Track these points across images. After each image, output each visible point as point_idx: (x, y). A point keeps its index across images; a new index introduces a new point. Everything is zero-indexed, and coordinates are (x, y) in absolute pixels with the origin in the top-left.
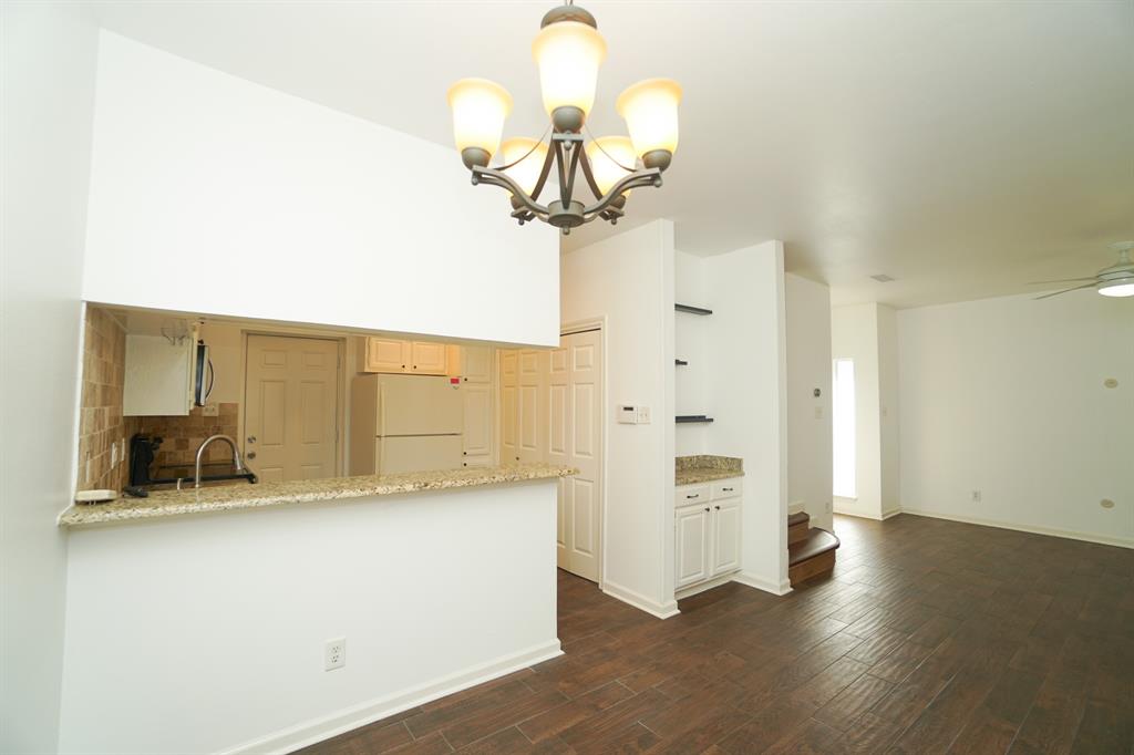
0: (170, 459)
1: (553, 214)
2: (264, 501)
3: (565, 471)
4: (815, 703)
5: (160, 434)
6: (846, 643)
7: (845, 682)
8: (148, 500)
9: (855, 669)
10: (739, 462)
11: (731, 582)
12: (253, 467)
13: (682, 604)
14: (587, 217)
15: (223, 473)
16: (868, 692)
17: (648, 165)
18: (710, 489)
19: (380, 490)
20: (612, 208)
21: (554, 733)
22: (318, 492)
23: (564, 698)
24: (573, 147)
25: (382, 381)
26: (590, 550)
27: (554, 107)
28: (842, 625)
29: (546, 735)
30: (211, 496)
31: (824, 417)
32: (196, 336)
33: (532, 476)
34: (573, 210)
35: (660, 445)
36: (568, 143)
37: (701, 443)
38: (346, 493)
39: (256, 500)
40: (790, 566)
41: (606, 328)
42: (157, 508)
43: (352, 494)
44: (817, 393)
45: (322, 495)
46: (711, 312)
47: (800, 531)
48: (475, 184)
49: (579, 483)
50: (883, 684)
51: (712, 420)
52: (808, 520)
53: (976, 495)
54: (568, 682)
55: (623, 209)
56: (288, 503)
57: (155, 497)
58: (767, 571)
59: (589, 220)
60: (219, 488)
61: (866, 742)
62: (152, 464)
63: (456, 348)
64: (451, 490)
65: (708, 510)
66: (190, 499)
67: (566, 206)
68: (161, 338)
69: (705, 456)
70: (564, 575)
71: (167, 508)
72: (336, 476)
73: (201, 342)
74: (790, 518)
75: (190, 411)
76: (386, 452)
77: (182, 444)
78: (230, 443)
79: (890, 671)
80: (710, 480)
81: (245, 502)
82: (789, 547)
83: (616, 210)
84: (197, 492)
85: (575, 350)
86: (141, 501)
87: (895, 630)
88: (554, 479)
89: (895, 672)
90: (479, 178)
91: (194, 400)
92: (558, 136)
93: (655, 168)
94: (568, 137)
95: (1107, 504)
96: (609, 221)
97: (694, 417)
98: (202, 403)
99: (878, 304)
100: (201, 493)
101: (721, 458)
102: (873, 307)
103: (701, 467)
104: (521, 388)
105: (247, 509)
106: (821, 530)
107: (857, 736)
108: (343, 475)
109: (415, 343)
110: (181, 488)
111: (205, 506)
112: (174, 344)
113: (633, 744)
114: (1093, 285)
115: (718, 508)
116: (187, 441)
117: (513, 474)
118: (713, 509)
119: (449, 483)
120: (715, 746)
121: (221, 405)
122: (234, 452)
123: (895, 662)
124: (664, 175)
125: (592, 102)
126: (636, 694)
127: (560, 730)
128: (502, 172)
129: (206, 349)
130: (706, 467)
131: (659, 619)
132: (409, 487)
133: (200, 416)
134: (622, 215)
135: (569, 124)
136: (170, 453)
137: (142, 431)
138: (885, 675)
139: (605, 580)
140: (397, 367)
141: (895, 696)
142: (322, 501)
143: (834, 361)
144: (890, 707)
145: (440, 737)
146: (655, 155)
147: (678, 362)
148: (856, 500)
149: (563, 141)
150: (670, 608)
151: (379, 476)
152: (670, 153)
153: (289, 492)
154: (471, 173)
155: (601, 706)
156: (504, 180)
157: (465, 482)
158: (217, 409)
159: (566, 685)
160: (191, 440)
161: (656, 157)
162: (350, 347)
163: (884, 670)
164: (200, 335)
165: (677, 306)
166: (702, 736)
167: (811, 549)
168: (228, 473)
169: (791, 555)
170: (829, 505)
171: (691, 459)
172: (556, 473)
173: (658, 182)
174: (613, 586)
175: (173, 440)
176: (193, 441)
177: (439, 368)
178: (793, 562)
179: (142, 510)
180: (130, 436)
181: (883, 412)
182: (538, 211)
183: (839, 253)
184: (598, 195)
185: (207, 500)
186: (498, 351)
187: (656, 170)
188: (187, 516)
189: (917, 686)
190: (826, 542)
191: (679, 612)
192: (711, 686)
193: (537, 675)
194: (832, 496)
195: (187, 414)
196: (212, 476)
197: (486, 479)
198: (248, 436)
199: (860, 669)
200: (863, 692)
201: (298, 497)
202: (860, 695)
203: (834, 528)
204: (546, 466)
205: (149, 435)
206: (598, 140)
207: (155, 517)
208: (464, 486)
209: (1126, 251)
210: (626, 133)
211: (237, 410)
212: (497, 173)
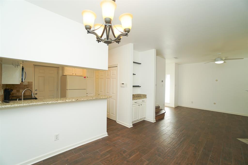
0: (15, 95)
1: (105, 41)
2: (39, 103)
3: (109, 97)
4: (159, 143)
5: (12, 89)
6: (166, 131)
7: (165, 139)
8: (9, 103)
9: (167, 136)
10: (146, 95)
11: (144, 120)
12: (36, 96)
13: (133, 125)
14: (112, 42)
15: (29, 97)
16: (169, 140)
17: (125, 31)
18: (139, 101)
19: (67, 101)
20: (118, 40)
21: (106, 151)
22: (52, 101)
23: (108, 144)
24: (109, 27)
25: (68, 77)
26: (114, 114)
27: (105, 18)
28: (165, 128)
29: (104, 152)
30: (26, 102)
31: (163, 86)
32: (21, 65)
33: (101, 98)
34: (109, 40)
35: (130, 91)
36: (108, 26)
37: (138, 91)
38: (59, 101)
39: (37, 103)
40: (156, 117)
41: (118, 66)
42: (12, 105)
43: (61, 101)
44: (162, 81)
45: (53, 102)
46: (141, 64)
47: (158, 110)
48: (88, 33)
49: (112, 100)
50: (172, 139)
51: (140, 87)
52: (160, 107)
53: (192, 102)
54: (109, 141)
55: (121, 41)
56: (45, 103)
57: (11, 102)
58: (151, 118)
59: (113, 43)
60: (28, 101)
61: (168, 150)
62: (10, 96)
63: (85, 70)
64: (83, 101)
65: (139, 105)
66: (21, 103)
67: (108, 39)
68: (12, 66)
69: (139, 94)
70: (108, 119)
71: (15, 105)
72: (57, 98)
73: (23, 67)
74: (156, 107)
75: (20, 83)
76: (69, 93)
77: (18, 91)
78: (31, 91)
79: (173, 136)
80: (140, 99)
81: (35, 103)
82: (155, 113)
83: (119, 41)
84: (22, 102)
85: (112, 71)
86: (8, 103)
87: (175, 128)
88: (106, 98)
89: (174, 136)
90: (89, 32)
91: (21, 81)
92: (106, 24)
93: (127, 32)
94: (108, 24)
95: (215, 104)
96: (118, 43)
97: (137, 86)
98: (23, 81)
99: (175, 63)
100: (23, 102)
101: (142, 94)
102: (174, 64)
103: (138, 96)
104: (100, 79)
105: (35, 105)
106: (162, 109)
107: (166, 149)
108: (59, 98)
109: (76, 68)
110: (18, 101)
111: (25, 104)
112: (15, 67)
113: (122, 153)
114: (214, 61)
115: (141, 105)
116: (19, 90)
117: (98, 98)
118: (140, 105)
119: (83, 99)
120: (138, 152)
121: (28, 82)
122: (32, 93)
123: (174, 134)
124: (128, 34)
125: (113, 17)
126: (123, 143)
127: (107, 151)
128: (94, 31)
129: (24, 69)
130: (139, 96)
131: (129, 128)
132: (74, 100)
133: (23, 85)
134: (120, 42)
135: (108, 21)
136: (15, 93)
137: (7, 88)
138: (172, 137)
139: (117, 120)
140: (71, 74)
141: (174, 141)
142: (53, 103)
143: (166, 75)
144: (173, 143)
145: (81, 153)
146: (127, 29)
147: (133, 74)
148: (169, 103)
149: (107, 25)
150: (131, 126)
151: (67, 98)
152: (130, 29)
153: (45, 101)
154: (87, 31)
155: (116, 145)
156: (94, 33)
157: (86, 99)
158: (27, 83)
159: (109, 142)
160: (20, 90)
161: (127, 30)
162: (60, 69)
163: (172, 136)
164: (22, 65)
165: (133, 62)
166: (136, 150)
167: (160, 113)
168: (30, 98)
169: (156, 114)
170: (164, 104)
171: (136, 95)
172: (107, 97)
173: (127, 35)
174: (119, 121)
175: (16, 90)
176: (21, 91)
177: (81, 74)
178: (156, 116)
179: (8, 105)
180: (4, 89)
181: (175, 86)
182: (102, 40)
183: (168, 52)
184: (115, 37)
185: (25, 103)
186: (95, 71)
187: (127, 33)
188: (20, 107)
189: (178, 139)
190: (163, 112)
191: (133, 126)
192: (139, 141)
193: (102, 140)
194: (165, 103)
195: (19, 84)
196: (26, 98)
197: (91, 98)
198: (35, 89)
199: (168, 136)
200: (168, 140)
201: (48, 102)
202: (167, 141)
203: (165, 109)
204: (105, 96)
205: (9, 89)
206: (115, 25)
207: (12, 107)
208: (86, 100)
209: (220, 55)
210: (121, 24)
211: (32, 83)
212: (93, 31)
